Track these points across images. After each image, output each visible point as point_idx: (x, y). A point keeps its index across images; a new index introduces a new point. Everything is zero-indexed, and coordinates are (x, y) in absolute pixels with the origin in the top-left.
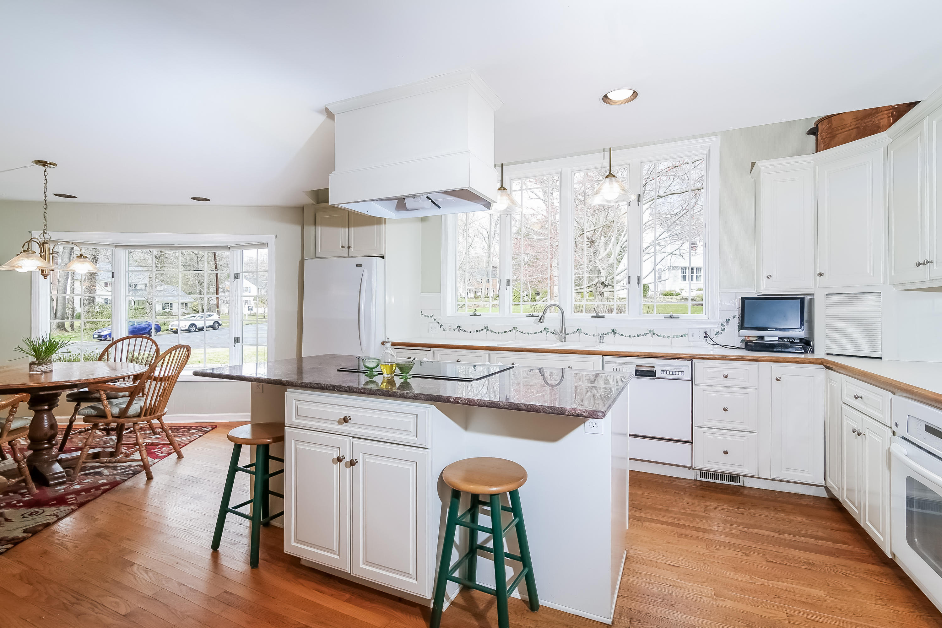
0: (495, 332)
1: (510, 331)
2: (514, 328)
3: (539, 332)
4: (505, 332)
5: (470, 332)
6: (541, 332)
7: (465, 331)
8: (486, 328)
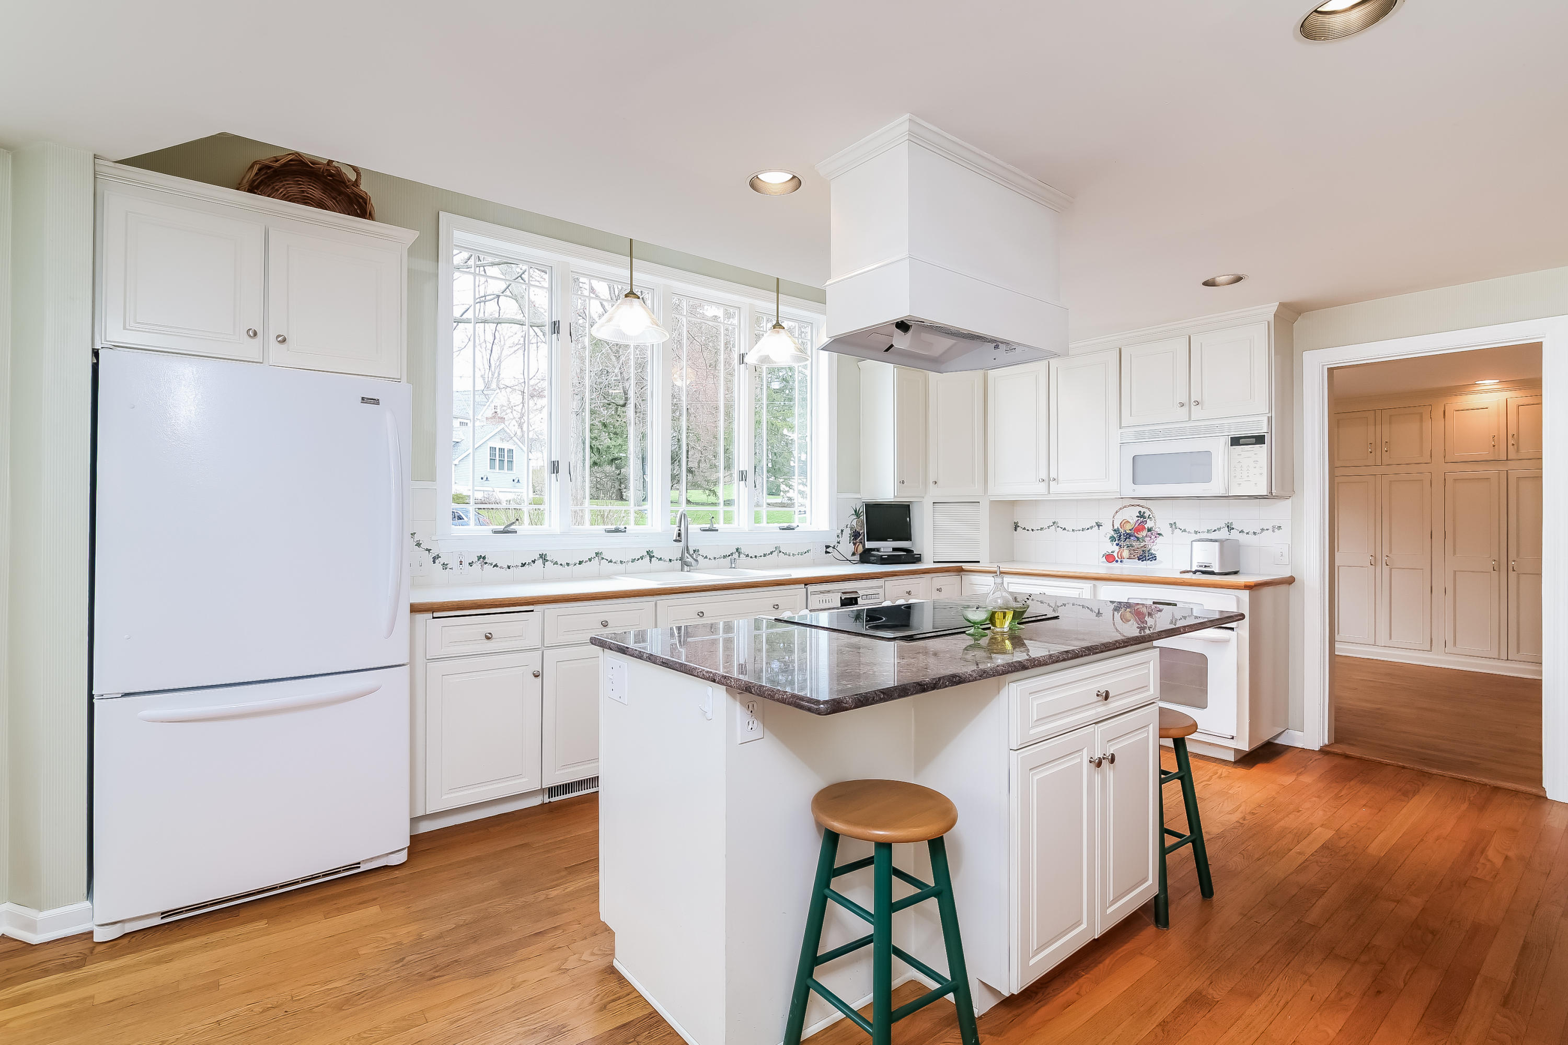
0: (561, 565)
1: (590, 560)
2: (597, 554)
3: (639, 559)
4: (580, 563)
5: (509, 567)
6: (642, 558)
7: (496, 566)
8: (541, 557)
